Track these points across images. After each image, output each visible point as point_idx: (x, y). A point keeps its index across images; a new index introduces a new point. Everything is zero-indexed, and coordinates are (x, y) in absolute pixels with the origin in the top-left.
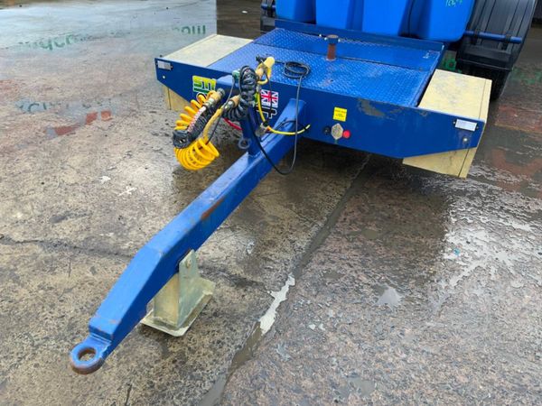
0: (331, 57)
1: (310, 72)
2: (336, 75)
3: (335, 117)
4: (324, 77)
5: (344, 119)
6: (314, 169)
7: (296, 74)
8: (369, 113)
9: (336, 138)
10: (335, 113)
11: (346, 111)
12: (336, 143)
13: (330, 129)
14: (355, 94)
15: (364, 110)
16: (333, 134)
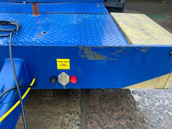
0: (36, 13)
1: (20, 28)
2: (46, 26)
3: (59, 67)
4: (35, 31)
5: (68, 67)
6: (47, 102)
7: (6, 32)
8: (91, 58)
9: (64, 84)
10: (58, 64)
11: (68, 60)
12: (65, 88)
13: (57, 79)
14: (73, 42)
15: (86, 56)
16: (59, 81)
